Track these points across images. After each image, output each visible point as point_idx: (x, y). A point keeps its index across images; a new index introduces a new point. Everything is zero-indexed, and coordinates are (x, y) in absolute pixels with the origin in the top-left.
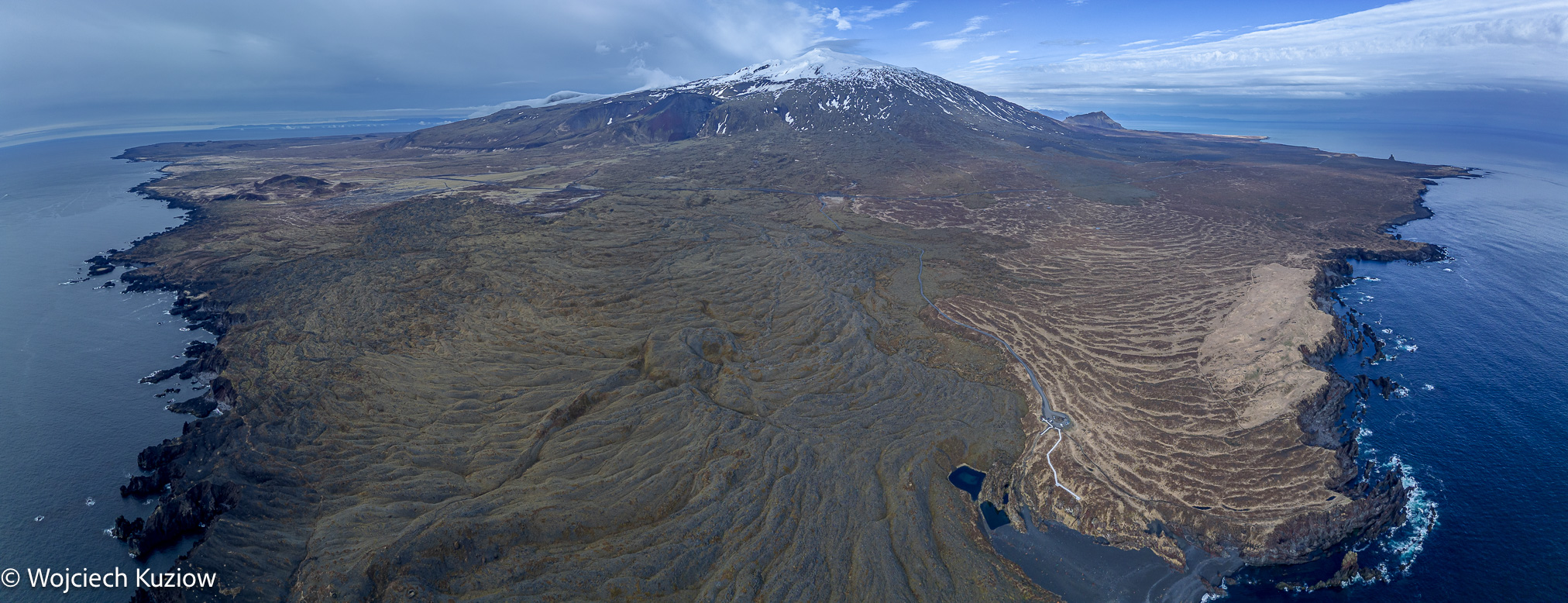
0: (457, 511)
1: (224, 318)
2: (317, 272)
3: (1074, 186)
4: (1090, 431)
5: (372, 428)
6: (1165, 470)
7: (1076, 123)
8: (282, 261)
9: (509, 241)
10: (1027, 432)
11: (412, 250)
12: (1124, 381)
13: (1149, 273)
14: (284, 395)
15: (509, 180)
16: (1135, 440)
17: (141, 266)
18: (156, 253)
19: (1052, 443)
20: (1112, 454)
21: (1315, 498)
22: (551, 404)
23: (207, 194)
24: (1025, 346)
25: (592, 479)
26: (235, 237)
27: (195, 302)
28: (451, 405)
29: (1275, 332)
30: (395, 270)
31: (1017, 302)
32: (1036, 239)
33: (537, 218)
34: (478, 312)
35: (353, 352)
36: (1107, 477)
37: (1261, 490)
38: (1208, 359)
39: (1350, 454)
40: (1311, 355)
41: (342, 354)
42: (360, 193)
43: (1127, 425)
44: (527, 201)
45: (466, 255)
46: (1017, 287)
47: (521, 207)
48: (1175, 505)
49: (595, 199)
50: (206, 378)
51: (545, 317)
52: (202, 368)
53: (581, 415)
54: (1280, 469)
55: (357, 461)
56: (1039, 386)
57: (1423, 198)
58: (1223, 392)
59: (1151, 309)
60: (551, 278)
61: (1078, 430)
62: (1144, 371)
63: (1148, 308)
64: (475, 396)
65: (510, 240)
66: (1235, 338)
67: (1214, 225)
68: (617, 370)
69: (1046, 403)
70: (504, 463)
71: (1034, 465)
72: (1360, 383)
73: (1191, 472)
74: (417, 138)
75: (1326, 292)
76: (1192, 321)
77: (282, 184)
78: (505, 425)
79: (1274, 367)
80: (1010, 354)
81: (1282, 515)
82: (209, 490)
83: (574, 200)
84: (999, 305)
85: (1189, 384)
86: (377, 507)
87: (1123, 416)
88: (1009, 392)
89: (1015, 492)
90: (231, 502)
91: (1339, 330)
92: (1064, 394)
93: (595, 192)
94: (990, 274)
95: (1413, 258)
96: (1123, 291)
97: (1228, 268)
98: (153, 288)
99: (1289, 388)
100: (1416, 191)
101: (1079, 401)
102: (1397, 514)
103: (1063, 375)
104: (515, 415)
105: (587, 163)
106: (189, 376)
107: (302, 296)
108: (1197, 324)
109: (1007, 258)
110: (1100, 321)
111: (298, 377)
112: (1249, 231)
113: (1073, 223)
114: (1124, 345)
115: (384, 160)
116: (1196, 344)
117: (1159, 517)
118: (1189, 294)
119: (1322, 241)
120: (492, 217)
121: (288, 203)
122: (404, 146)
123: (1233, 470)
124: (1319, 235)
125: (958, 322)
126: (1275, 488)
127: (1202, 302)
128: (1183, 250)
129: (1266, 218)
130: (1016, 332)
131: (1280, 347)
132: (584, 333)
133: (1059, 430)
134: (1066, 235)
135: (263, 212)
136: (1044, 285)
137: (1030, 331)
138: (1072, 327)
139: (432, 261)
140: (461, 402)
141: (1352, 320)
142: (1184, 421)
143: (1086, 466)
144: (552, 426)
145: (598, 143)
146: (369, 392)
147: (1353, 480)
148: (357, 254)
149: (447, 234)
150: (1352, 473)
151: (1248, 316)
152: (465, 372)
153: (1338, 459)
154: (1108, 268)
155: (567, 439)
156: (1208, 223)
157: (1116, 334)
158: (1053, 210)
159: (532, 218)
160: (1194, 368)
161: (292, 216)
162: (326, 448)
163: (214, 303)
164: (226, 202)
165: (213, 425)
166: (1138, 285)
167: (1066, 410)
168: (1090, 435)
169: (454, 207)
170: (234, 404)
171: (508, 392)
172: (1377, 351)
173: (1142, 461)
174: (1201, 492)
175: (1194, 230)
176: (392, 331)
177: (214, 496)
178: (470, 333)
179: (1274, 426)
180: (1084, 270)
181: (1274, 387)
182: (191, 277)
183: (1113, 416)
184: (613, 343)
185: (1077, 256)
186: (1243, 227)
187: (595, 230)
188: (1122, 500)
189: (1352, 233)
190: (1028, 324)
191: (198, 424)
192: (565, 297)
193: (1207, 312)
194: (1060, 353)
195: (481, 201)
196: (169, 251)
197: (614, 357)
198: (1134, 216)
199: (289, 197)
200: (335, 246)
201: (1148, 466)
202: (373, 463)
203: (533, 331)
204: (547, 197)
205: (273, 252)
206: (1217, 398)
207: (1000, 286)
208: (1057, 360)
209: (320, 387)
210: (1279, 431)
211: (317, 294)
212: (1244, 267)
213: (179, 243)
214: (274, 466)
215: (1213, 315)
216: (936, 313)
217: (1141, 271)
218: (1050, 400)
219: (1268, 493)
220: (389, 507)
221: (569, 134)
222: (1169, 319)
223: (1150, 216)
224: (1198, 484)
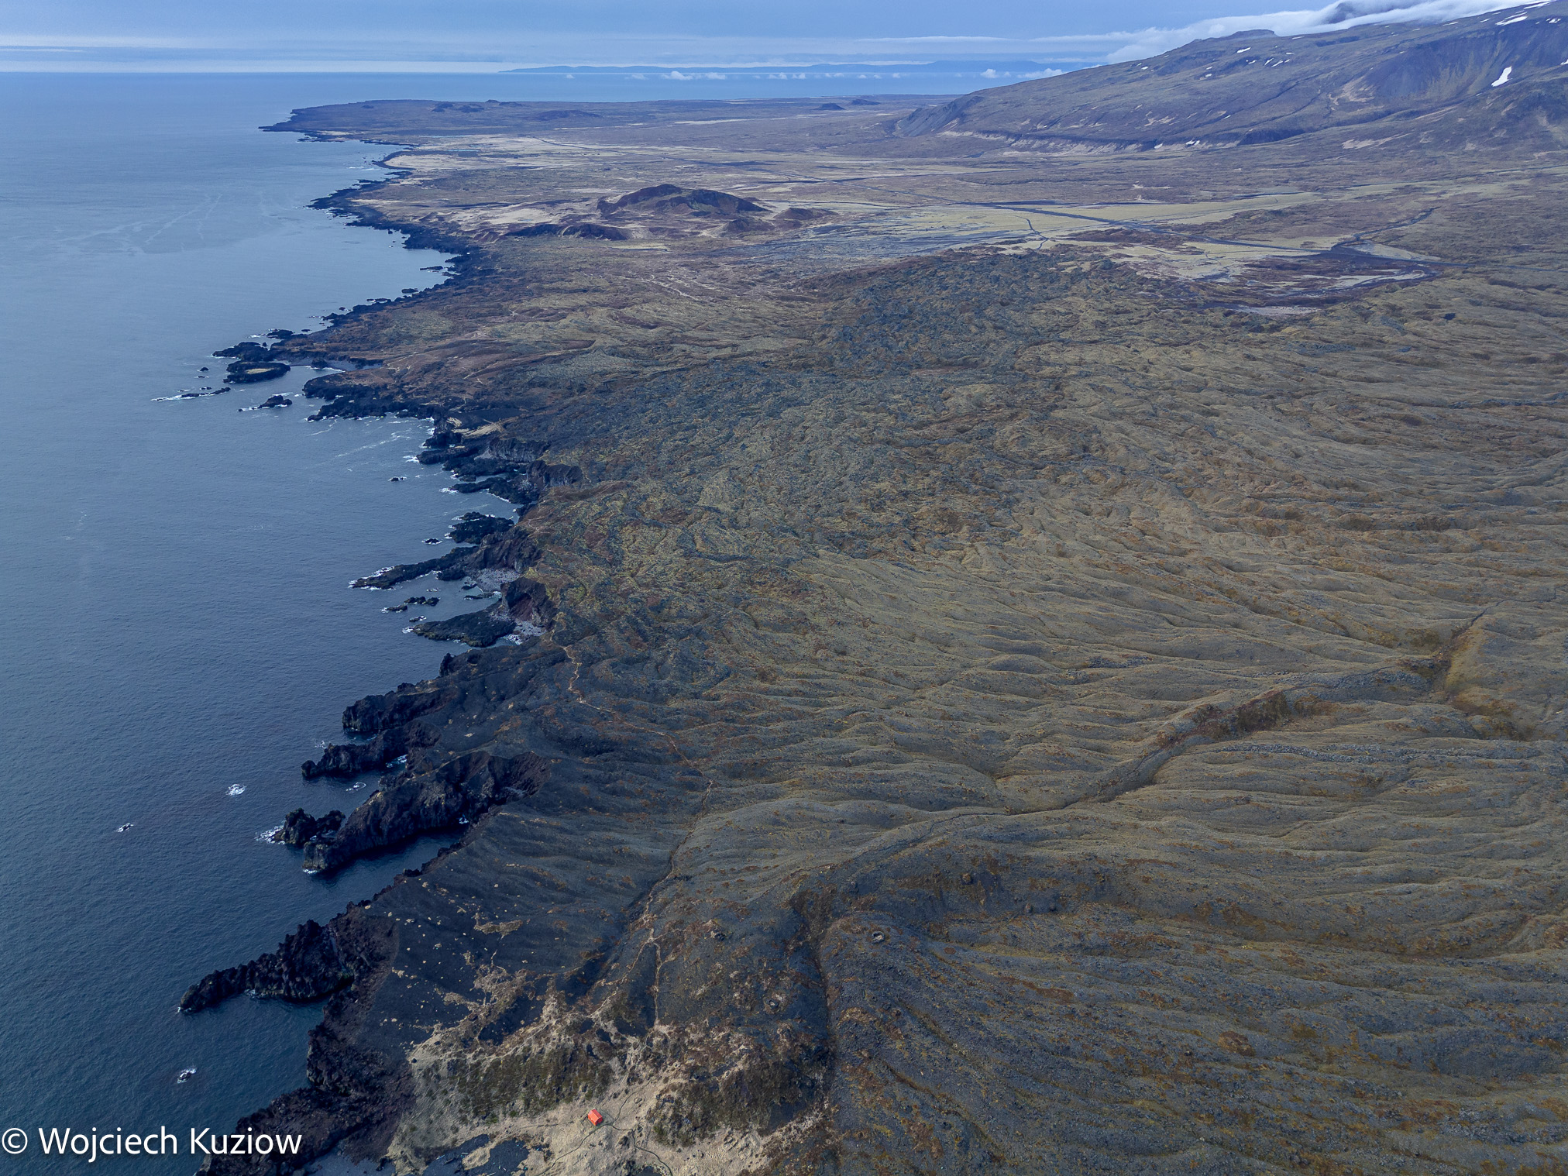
0: (973, 829)
1: (535, 473)
2: (729, 396)
5: (822, 681)
8: (658, 369)
9: (1162, 361)
11: (939, 363)
14: (651, 615)
15: (1185, 222)
17: (351, 367)
18: (383, 340)
22: (1198, 694)
23: (494, 222)
25: (1265, 842)
26: (557, 315)
27: (472, 440)
28: (983, 660)
30: (896, 402)
33: (1241, 315)
34: (1067, 500)
35: (796, 549)
41: (772, 551)
42: (833, 232)
44: (1223, 275)
45: (1057, 384)
47: (1203, 288)
49: (1406, 283)
50: (495, 580)
51: (1217, 530)
52: (486, 562)
53: (1263, 729)
55: (784, 730)
60: (1249, 452)
64: (1036, 651)
65: (1164, 359)
68: (1372, 667)
70: (1078, 772)
74: (973, 110)
77: (661, 205)
78: (1091, 710)
82: (485, 765)
83: (1348, 282)
86: (817, 805)
90: (528, 785)
93: (1410, 266)
98: (381, 410)
104: (1116, 697)
105: (1405, 190)
106: (458, 576)
107: (698, 440)
111: (682, 585)
115: (891, 160)
120: (1129, 304)
121: (673, 248)
122: (941, 127)
132: (1308, 578)
135: (619, 265)
139: (979, 389)
140: (1004, 657)
144: (1193, 732)
145: (1450, 137)
146: (821, 620)
148: (819, 364)
149: (1019, 334)
152: (1021, 606)
155: (1223, 763)
159: (1226, 315)
161: (680, 277)
162: (726, 705)
163: (513, 444)
164: (537, 239)
165: (504, 660)
169: (1043, 276)
170: (550, 625)
171: (1106, 654)
176: (878, 518)
177: (494, 775)
178: (1041, 538)
182: (463, 392)
184: (1373, 612)
187: (1389, 358)
191: (473, 658)
192: (1274, 496)
195: (1109, 267)
196: (411, 338)
197: (1371, 640)
199: (674, 234)
200: (771, 344)
202: (816, 735)
203: (1183, 553)
204: (1279, 267)
205: (638, 349)
209: (724, 605)
211: (729, 437)
213: (434, 322)
214: (622, 730)
220: (841, 806)
221: (1370, 109)
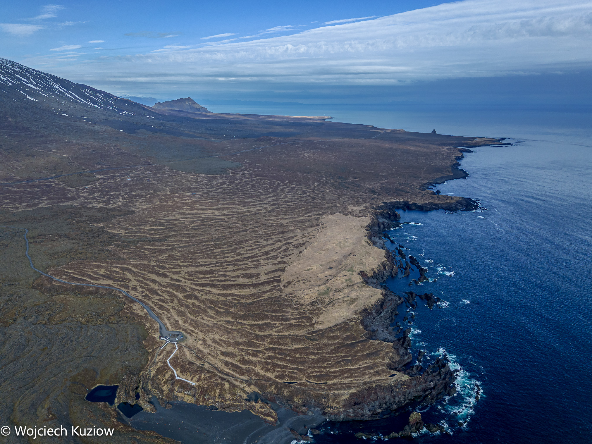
3: (170, 161)
4: (200, 340)
6: (260, 360)
7: (167, 108)
10: (149, 349)
12: (224, 303)
13: (238, 225)
16: (236, 341)
19: (170, 352)
20: (219, 352)
21: (380, 375)
24: (140, 290)
29: (340, 263)
31: (128, 258)
32: (140, 206)
36: (216, 368)
37: (336, 370)
38: (289, 283)
39: (404, 346)
40: (368, 278)
43: (229, 333)
46: (127, 246)
48: (269, 381)
54: (350, 356)
56: (155, 316)
57: (460, 162)
58: (302, 305)
59: (242, 251)
61: (190, 340)
62: (240, 295)
63: (239, 250)
66: (309, 268)
67: (289, 186)
69: (163, 327)
71: (158, 369)
72: (409, 297)
73: (280, 359)
75: (379, 233)
76: (275, 257)
79: (341, 287)
80: (126, 298)
81: (354, 387)
84: (112, 263)
85: (275, 301)
87: (225, 327)
88: (130, 325)
89: (144, 390)
91: (391, 261)
92: (177, 318)
94: (100, 240)
95: (451, 208)
96: (218, 239)
97: (301, 218)
99: (353, 301)
100: (454, 158)
101: (189, 321)
102: (448, 387)
103: (175, 305)
108: (279, 259)
109: (114, 225)
110: (201, 263)
112: (317, 190)
113: (172, 191)
114: (223, 278)
116: (279, 273)
117: (257, 390)
118: (272, 239)
119: (375, 196)
123: (313, 357)
124: (373, 192)
125: (74, 283)
126: (347, 368)
127: (282, 244)
128: (265, 206)
129: (330, 180)
130: (131, 280)
131: (345, 273)
133: (175, 343)
134: (167, 201)
136: (151, 242)
137: (143, 278)
138: (179, 270)
141: (400, 253)
142: (273, 326)
143: (198, 363)
147: (409, 363)
150: (407, 359)
151: (319, 252)
153: (395, 349)
154: (205, 223)
156: (284, 185)
157: (215, 271)
158: (153, 182)
160: (278, 290)
166: (230, 234)
167: (180, 329)
168: (201, 342)
172: (421, 275)
173: (242, 355)
174: (289, 372)
175: (273, 191)
179: (343, 327)
180: (185, 227)
181: (341, 300)
183: (217, 327)
185: (178, 217)
186: (312, 187)
188: (228, 381)
189: (400, 190)
190: (140, 273)
193: (286, 250)
194: (171, 290)
198: (224, 183)
201: (246, 358)
206: (297, 309)
207: (111, 248)
208: (169, 295)
210: (347, 330)
212: (314, 217)
215: (291, 252)
216: (51, 280)
217: (232, 224)
218: (166, 324)
219: (342, 372)
222: (257, 257)
223: (237, 182)
224: (286, 367)
